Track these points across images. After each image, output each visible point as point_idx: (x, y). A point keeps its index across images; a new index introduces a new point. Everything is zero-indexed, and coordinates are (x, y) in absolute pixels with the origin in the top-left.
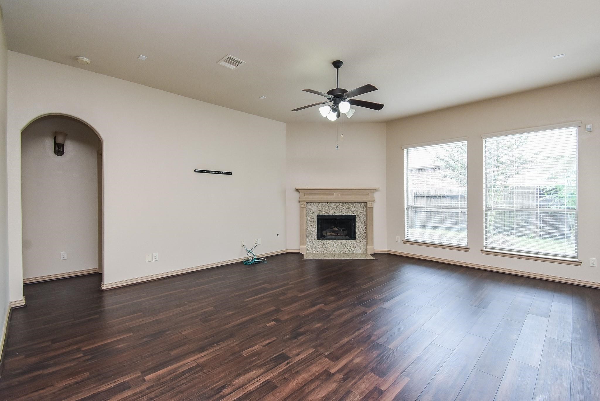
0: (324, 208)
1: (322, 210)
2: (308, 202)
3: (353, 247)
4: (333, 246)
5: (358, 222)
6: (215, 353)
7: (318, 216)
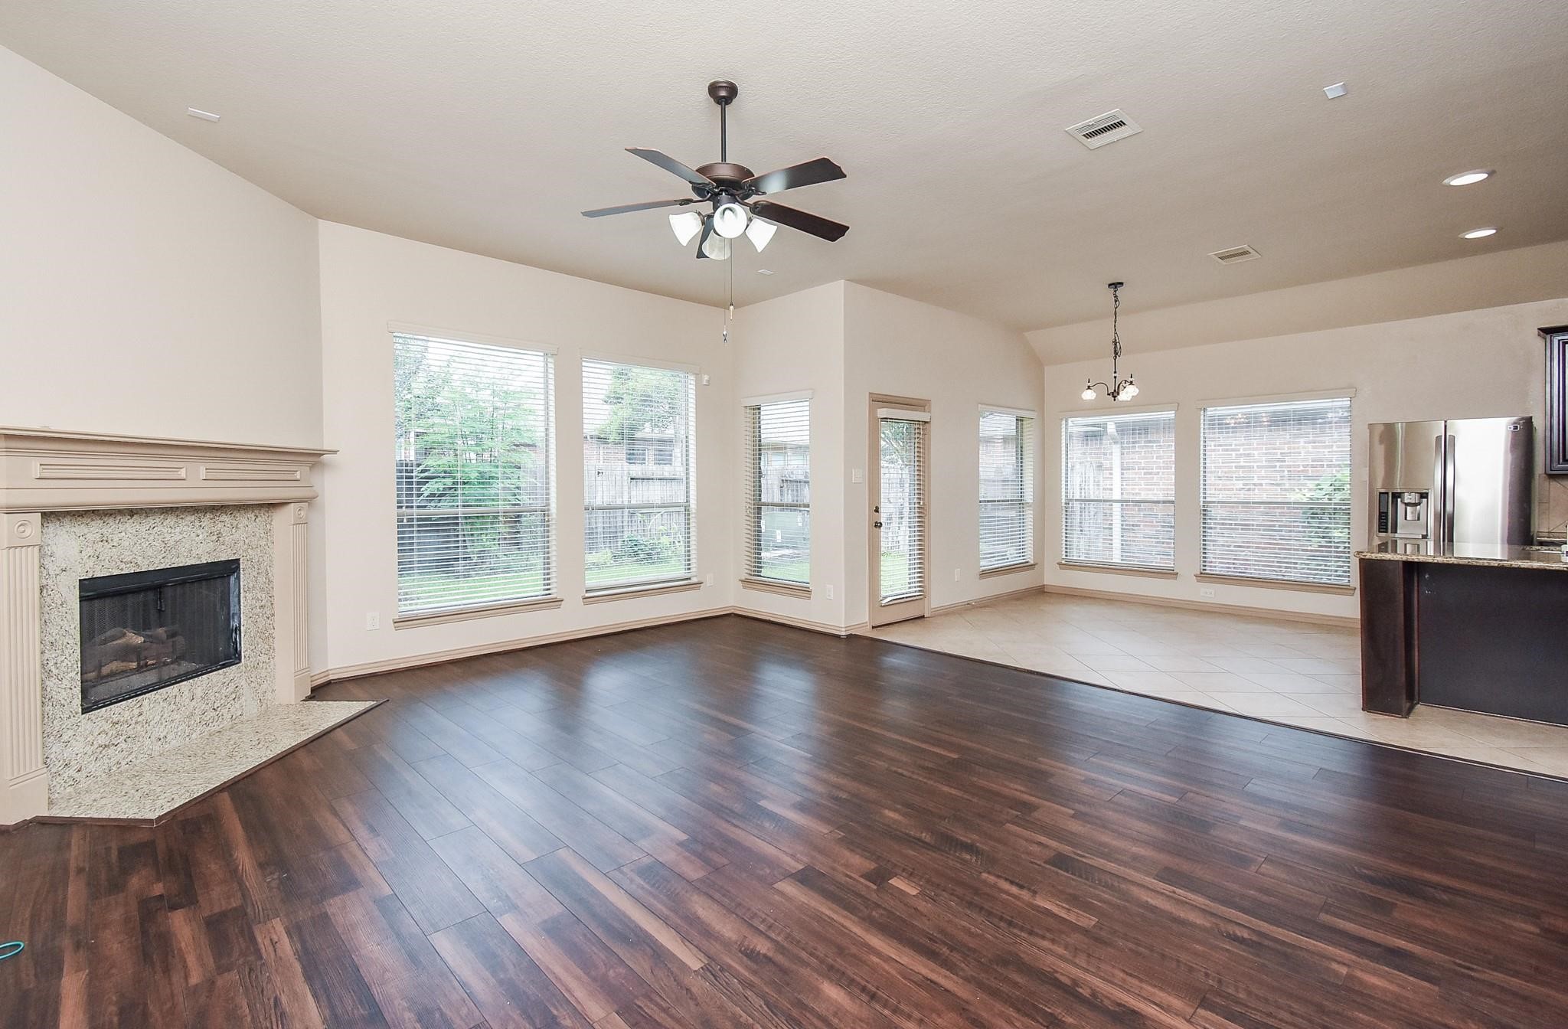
0: (116, 539)
1: (106, 551)
2: (50, 516)
3: (234, 696)
4: (157, 718)
5: (251, 585)
6: (1124, 980)
7: (84, 584)
